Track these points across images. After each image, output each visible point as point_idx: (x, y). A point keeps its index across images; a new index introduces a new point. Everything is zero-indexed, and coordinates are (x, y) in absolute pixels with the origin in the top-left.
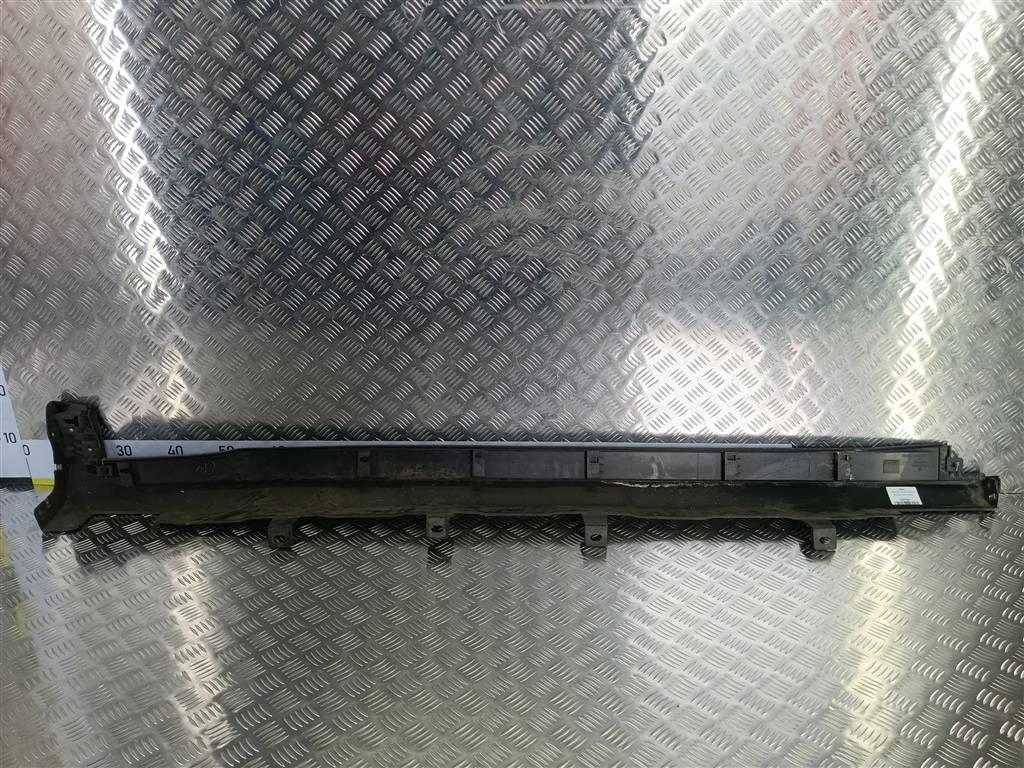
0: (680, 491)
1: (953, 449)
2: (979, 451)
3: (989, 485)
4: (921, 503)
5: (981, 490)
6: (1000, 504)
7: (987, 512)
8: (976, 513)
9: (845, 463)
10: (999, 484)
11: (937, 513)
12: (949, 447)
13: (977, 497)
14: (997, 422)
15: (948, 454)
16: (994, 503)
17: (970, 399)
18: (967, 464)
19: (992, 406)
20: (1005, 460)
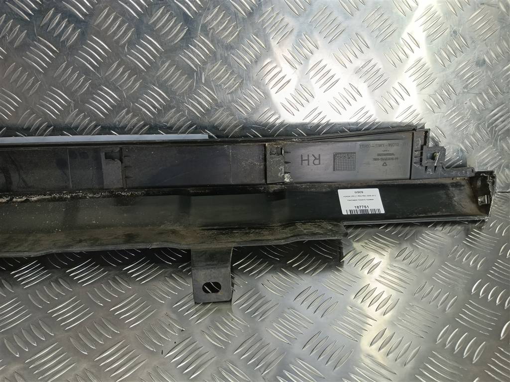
0: (51, 205)
1: (431, 134)
2: (467, 137)
3: (479, 183)
4: (383, 211)
5: (467, 190)
6: (492, 208)
7: (475, 222)
8: (459, 223)
9: (277, 158)
10: (493, 183)
11: (405, 225)
12: (427, 132)
13: (462, 200)
14: (496, 93)
15: (425, 143)
16: (485, 209)
17: (459, 58)
18: (451, 155)
19: (491, 70)
20: (503, 149)
